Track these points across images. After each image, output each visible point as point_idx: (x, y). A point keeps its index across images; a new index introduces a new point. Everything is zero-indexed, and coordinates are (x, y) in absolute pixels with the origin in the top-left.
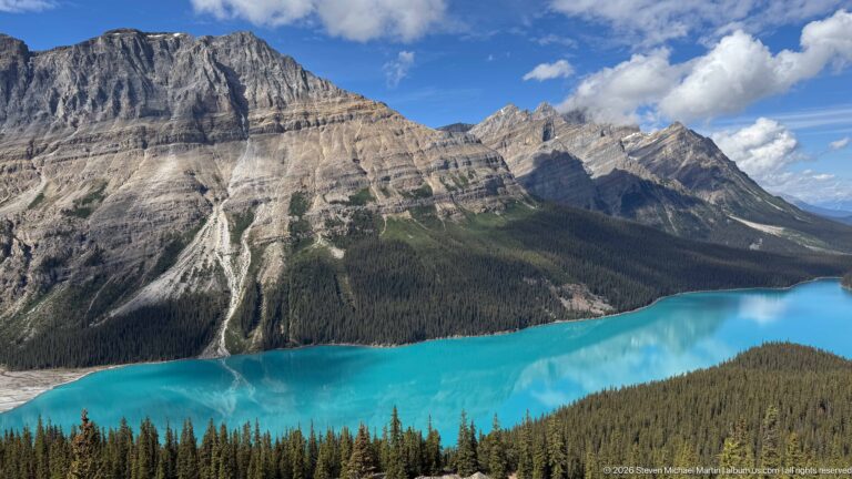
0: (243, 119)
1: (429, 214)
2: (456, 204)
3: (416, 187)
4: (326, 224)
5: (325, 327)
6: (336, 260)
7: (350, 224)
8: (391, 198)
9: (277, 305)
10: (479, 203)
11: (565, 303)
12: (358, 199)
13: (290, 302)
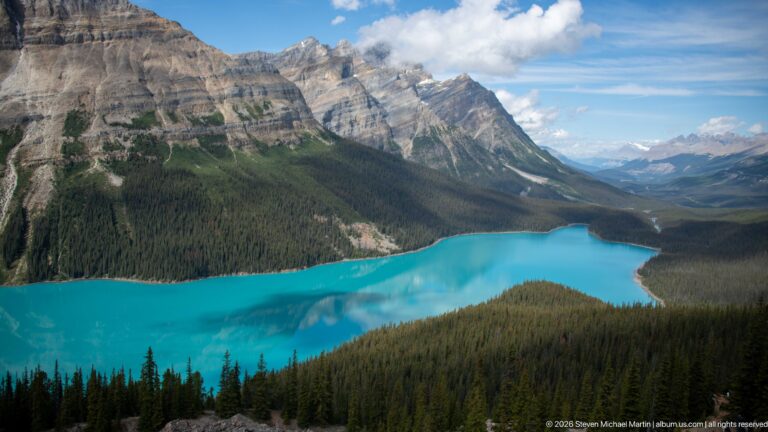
0: (18, 27)
1: (219, 144)
2: (249, 135)
3: (207, 114)
4: (104, 148)
5: (98, 260)
6: (113, 188)
7: (132, 149)
8: (179, 124)
9: (44, 235)
10: (273, 136)
11: (354, 241)
12: (142, 122)
13: (60, 231)
